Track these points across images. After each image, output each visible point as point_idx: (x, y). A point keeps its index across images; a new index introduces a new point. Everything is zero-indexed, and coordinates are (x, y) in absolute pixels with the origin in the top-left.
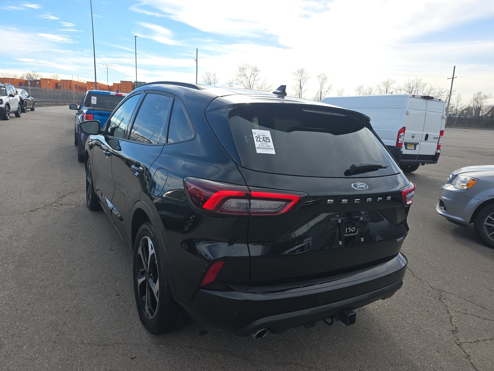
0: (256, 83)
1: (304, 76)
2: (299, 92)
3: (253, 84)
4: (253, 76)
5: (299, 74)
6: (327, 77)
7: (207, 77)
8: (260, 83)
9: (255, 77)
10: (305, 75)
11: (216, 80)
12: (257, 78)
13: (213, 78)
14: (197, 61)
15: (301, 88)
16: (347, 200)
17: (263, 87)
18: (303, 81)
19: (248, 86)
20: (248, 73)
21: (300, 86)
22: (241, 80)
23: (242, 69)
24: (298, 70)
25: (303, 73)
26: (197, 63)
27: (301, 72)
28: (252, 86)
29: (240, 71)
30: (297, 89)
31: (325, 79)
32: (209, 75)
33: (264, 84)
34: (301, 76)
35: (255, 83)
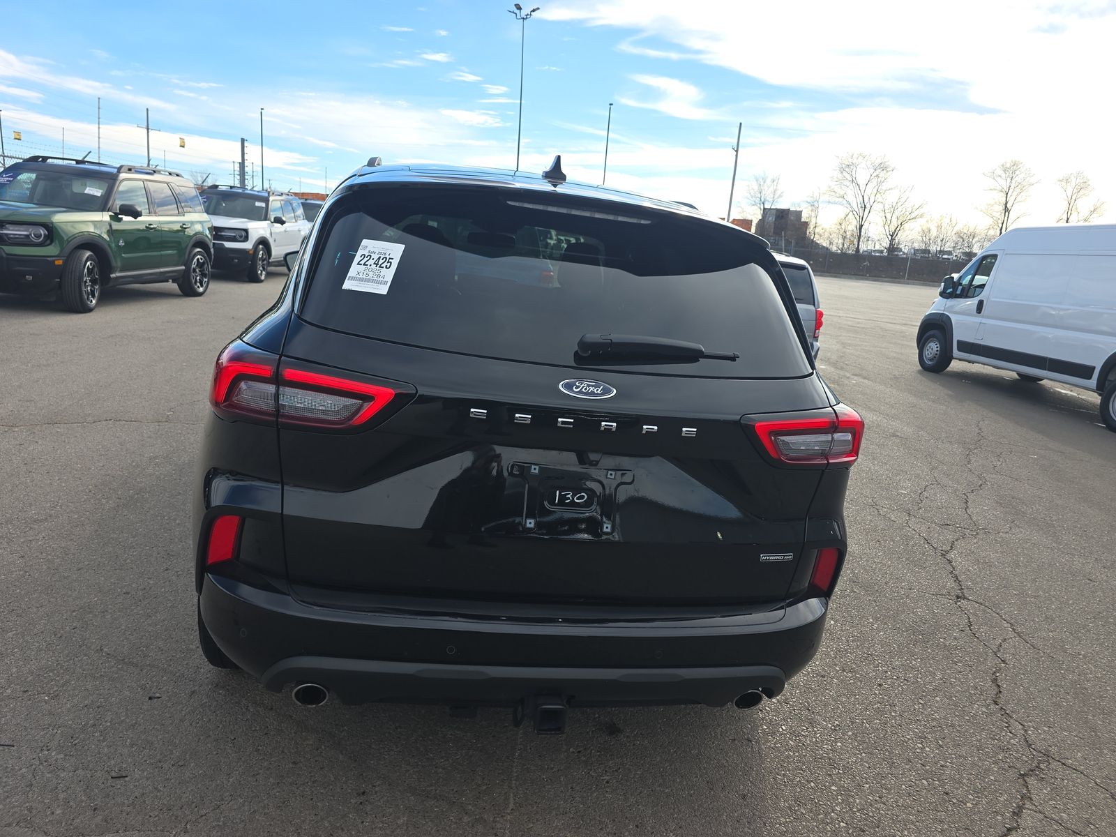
0: (880, 200)
1: (1018, 179)
2: (1000, 222)
3: (872, 200)
4: (874, 182)
5: (1003, 175)
6: (1089, 183)
7: (756, 188)
8: (891, 198)
9: (879, 184)
10: (1022, 176)
11: (778, 193)
12: (885, 186)
13: (771, 189)
14: (737, 151)
15: (1007, 210)
16: (530, 416)
17: (900, 209)
18: (1015, 193)
19: (859, 206)
20: (862, 176)
21: (1006, 207)
22: (842, 193)
23: (847, 168)
24: (1003, 166)
25: (1017, 172)
26: (737, 156)
27: (1011, 170)
28: (868, 206)
29: (842, 170)
30: (997, 215)
31: (1082, 187)
32: (762, 183)
33: (903, 200)
34: (1009, 180)
35: (878, 200)
